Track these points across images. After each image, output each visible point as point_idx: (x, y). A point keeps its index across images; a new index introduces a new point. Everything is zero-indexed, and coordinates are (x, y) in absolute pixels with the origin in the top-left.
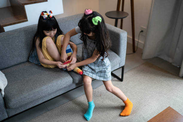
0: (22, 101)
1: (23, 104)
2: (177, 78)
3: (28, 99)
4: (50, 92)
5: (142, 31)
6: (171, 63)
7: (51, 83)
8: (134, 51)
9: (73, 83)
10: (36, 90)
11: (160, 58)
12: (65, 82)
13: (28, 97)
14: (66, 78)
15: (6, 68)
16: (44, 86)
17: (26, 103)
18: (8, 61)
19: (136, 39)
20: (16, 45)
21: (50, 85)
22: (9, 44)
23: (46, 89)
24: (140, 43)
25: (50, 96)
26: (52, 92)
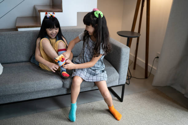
0: (7, 90)
1: (6, 94)
2: (185, 110)
3: (13, 90)
4: (37, 90)
5: (158, 57)
6: (184, 95)
7: (39, 81)
8: (146, 77)
9: (63, 87)
10: (22, 84)
11: (172, 88)
12: (54, 83)
13: (13, 88)
14: (56, 80)
15: (8, 63)
16: (31, 82)
17: (10, 93)
18: (11, 57)
19: (150, 65)
20: (22, 44)
21: (37, 82)
22: (16, 41)
23: (33, 85)
24: (154, 69)
25: (37, 95)
26: (38, 90)
